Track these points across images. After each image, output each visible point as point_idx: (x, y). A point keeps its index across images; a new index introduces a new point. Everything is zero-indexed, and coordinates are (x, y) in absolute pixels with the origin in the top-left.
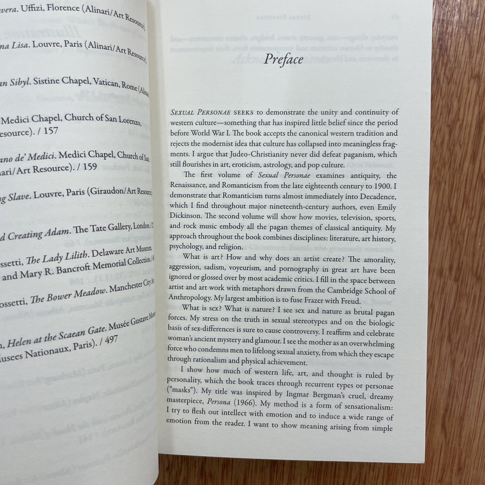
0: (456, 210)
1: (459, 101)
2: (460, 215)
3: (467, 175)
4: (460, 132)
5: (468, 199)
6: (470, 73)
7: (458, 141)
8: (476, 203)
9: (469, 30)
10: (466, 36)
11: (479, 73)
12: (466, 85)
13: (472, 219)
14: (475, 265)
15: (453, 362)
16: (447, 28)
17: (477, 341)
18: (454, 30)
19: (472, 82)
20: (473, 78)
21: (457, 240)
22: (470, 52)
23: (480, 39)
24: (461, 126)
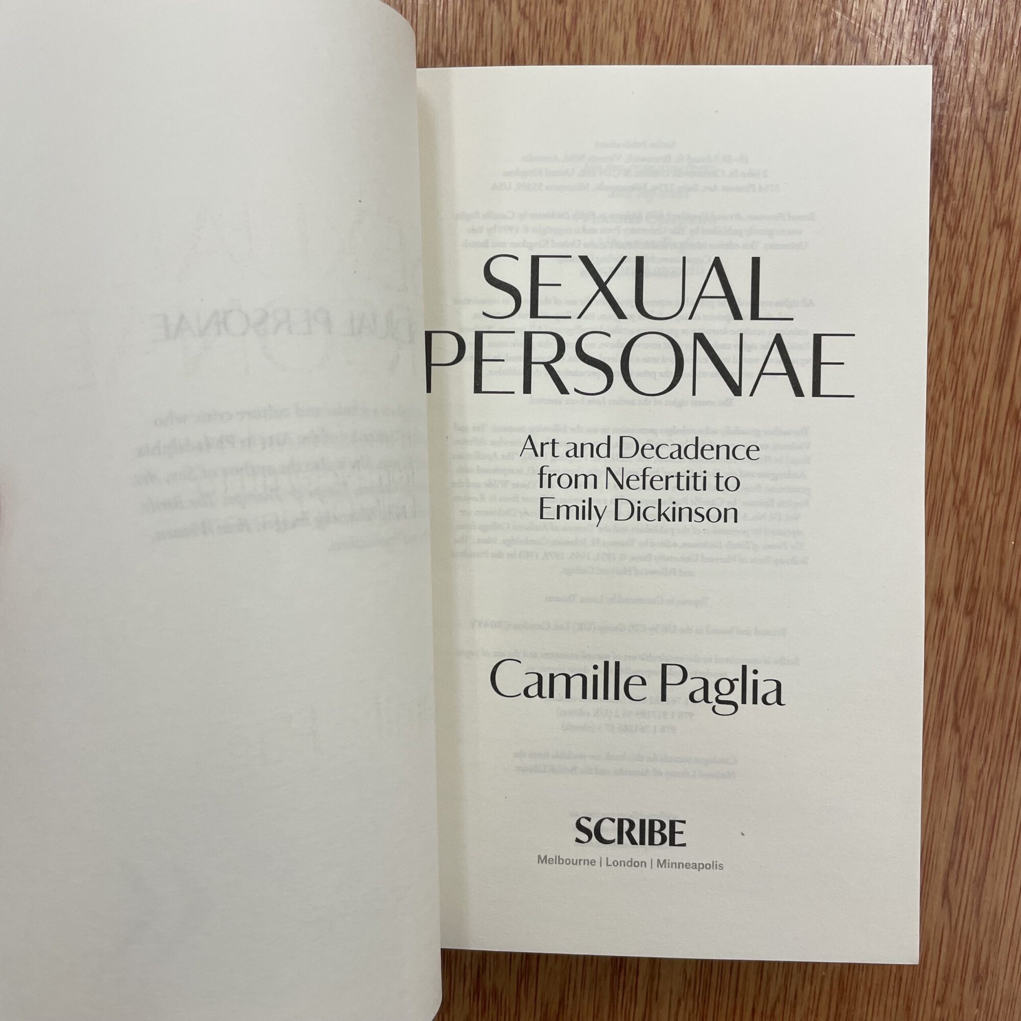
0: (967, 479)
1: (971, 270)
2: (974, 489)
3: (988, 411)
4: (973, 330)
5: (989, 457)
6: (993, 217)
7: (971, 346)
8: (1005, 464)
9: (990, 134)
10: (983, 147)
11: (1009, 218)
12: (984, 239)
13: (998, 495)
14: (1005, 583)
15: (964, 771)
16: (948, 131)
17: (1009, 730)
18: (962, 135)
19: (996, 233)
20: (998, 227)
21: (970, 534)
22: (993, 178)
23: (1010, 152)
24: (975, 319)
